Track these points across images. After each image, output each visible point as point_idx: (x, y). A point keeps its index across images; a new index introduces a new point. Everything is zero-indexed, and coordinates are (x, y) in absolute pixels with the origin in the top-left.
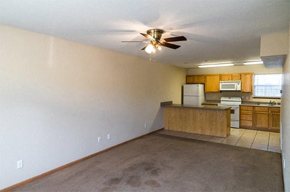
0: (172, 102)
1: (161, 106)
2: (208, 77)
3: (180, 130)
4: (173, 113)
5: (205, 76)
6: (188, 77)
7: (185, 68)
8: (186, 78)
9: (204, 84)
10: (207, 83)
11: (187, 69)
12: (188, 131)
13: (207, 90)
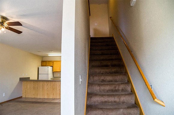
0: (29, 78)
1: (20, 80)
2: (55, 62)
3: (33, 97)
4: (29, 85)
5: (53, 62)
6: (42, 62)
7: (41, 56)
8: (42, 63)
9: (52, 66)
10: (54, 66)
11: (43, 57)
12: (39, 97)
13: (54, 71)
